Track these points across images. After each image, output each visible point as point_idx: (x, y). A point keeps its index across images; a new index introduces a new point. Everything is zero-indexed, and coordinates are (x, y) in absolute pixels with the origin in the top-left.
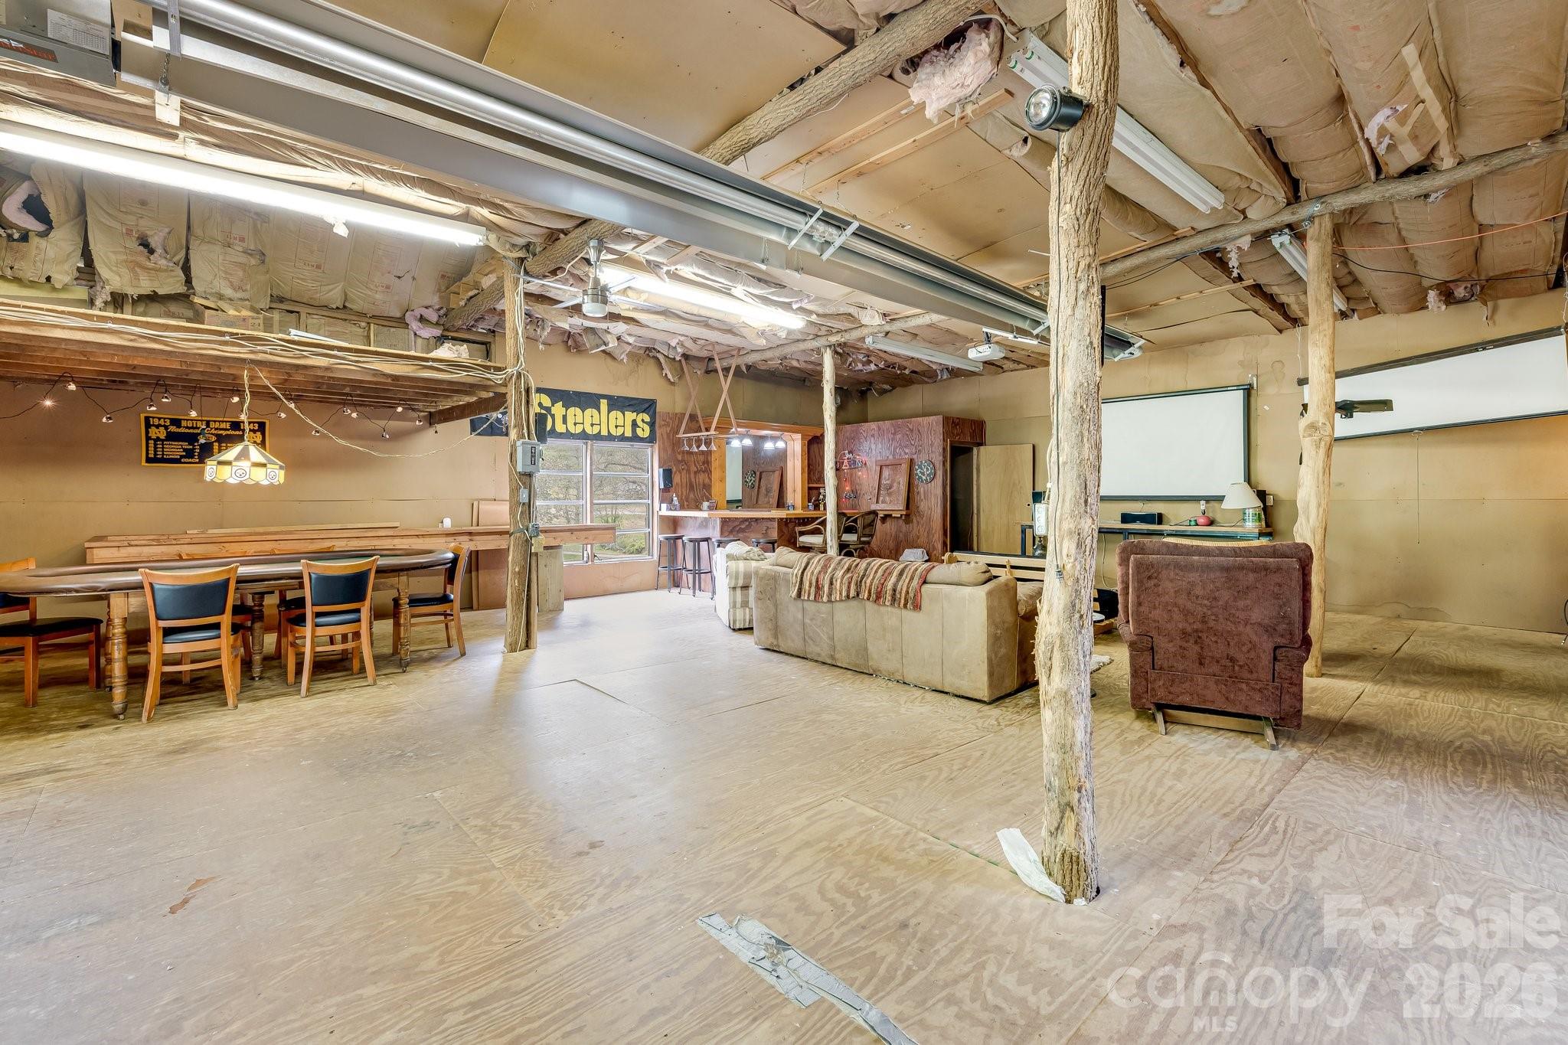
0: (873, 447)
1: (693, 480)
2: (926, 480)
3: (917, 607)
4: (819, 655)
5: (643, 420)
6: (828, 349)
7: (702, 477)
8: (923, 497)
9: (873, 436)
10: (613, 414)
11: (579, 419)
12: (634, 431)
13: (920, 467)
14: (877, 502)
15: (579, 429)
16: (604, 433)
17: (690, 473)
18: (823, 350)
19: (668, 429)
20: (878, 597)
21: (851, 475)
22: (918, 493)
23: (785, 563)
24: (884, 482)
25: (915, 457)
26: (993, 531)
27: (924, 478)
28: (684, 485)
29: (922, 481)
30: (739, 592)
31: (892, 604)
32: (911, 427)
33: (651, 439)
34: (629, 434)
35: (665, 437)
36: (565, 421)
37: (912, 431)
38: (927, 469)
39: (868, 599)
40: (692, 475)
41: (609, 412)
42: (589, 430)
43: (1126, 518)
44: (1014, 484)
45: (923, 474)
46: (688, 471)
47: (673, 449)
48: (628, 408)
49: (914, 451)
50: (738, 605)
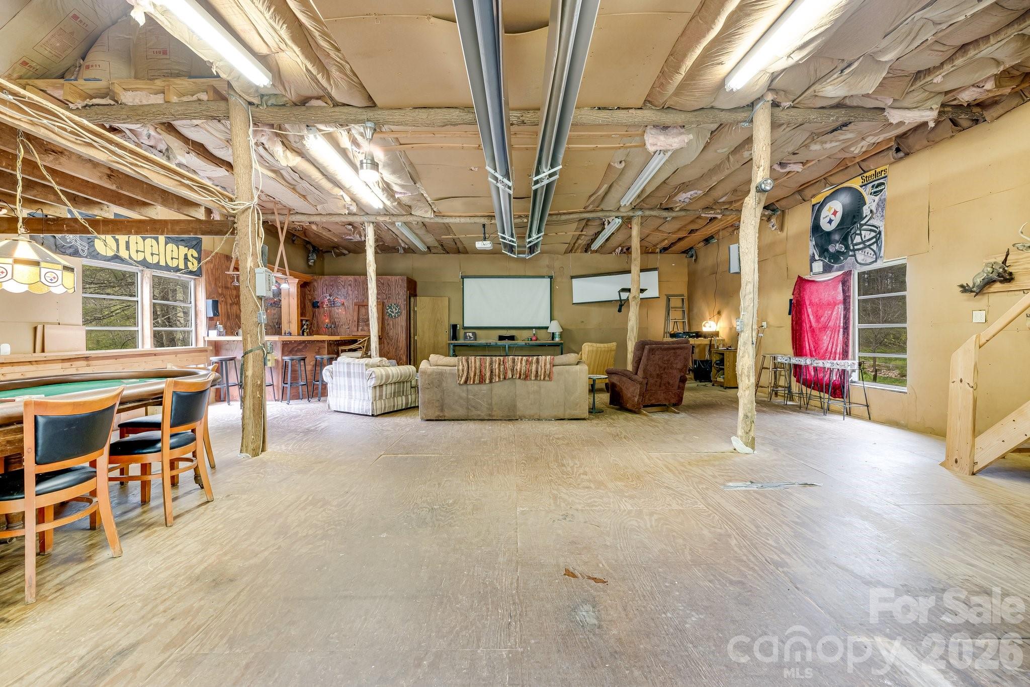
0: (350, 292)
1: (229, 311)
2: (395, 316)
3: (550, 379)
4: (479, 415)
5: (192, 255)
6: (371, 224)
7: (235, 307)
8: (392, 327)
9: (350, 285)
10: (170, 246)
11: (141, 248)
12: (186, 264)
13: (390, 308)
14: (358, 330)
15: (140, 257)
16: (162, 263)
17: (227, 305)
18: (366, 224)
19: (212, 266)
20: (526, 377)
21: (330, 312)
22: (388, 324)
23: (446, 364)
24: (361, 317)
25: (386, 301)
26: (425, 347)
27: (393, 315)
28: (223, 315)
29: (392, 317)
30: (378, 388)
31: (536, 379)
32: (382, 281)
33: (198, 273)
34: (182, 266)
35: (210, 272)
36: (128, 248)
37: (383, 284)
38: (396, 309)
39: (520, 378)
40: (229, 307)
41: (166, 244)
42: (149, 259)
43: (501, 338)
44: (438, 320)
45: (393, 312)
46: (226, 303)
47: (215, 284)
48: (181, 243)
49: (385, 297)
50: (377, 398)
